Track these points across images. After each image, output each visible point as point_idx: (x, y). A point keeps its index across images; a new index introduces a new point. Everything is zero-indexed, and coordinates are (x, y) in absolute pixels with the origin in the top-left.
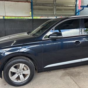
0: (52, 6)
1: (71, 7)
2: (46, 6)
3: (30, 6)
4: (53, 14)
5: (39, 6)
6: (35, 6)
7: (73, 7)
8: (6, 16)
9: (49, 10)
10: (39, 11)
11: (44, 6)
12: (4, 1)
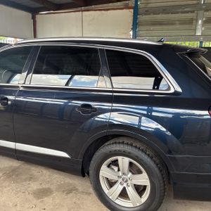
0: (193, 12)
2: (172, 13)
4: (193, 34)
11: (168, 13)
12: (82, 11)
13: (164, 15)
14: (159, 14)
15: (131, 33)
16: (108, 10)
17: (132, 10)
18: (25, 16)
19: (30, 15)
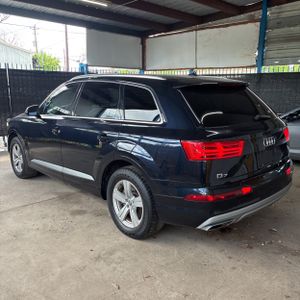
6: (276, 30)
8: (196, 68)
12: (196, 30)
16: (227, 26)
17: (258, 24)
18: (135, 40)
19: (139, 40)
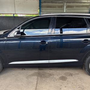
0: (62, 3)
1: (85, 3)
2: (55, 3)
3: (39, 4)
4: (63, 11)
5: (48, 3)
6: (44, 4)
7: (87, 3)
8: (15, 14)
9: (58, 7)
10: (47, 8)
11: (53, 3)
13: (52, 4)
14: (50, 3)
15: (39, 10)
